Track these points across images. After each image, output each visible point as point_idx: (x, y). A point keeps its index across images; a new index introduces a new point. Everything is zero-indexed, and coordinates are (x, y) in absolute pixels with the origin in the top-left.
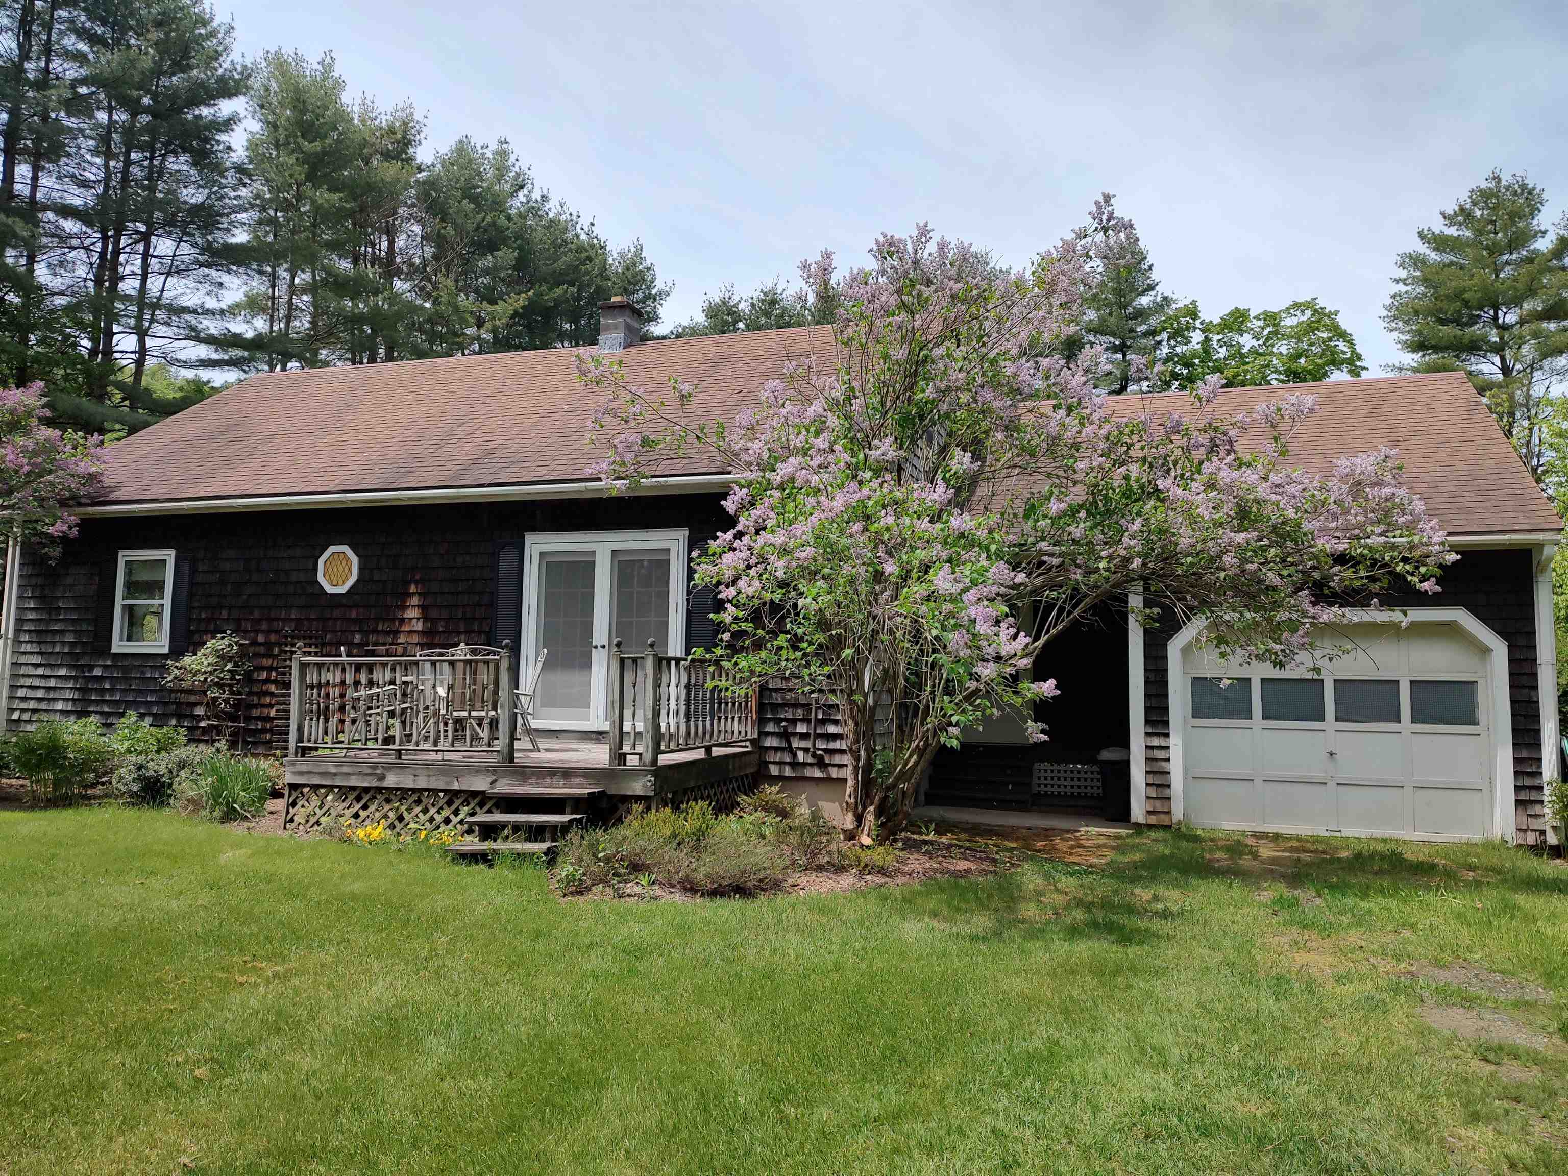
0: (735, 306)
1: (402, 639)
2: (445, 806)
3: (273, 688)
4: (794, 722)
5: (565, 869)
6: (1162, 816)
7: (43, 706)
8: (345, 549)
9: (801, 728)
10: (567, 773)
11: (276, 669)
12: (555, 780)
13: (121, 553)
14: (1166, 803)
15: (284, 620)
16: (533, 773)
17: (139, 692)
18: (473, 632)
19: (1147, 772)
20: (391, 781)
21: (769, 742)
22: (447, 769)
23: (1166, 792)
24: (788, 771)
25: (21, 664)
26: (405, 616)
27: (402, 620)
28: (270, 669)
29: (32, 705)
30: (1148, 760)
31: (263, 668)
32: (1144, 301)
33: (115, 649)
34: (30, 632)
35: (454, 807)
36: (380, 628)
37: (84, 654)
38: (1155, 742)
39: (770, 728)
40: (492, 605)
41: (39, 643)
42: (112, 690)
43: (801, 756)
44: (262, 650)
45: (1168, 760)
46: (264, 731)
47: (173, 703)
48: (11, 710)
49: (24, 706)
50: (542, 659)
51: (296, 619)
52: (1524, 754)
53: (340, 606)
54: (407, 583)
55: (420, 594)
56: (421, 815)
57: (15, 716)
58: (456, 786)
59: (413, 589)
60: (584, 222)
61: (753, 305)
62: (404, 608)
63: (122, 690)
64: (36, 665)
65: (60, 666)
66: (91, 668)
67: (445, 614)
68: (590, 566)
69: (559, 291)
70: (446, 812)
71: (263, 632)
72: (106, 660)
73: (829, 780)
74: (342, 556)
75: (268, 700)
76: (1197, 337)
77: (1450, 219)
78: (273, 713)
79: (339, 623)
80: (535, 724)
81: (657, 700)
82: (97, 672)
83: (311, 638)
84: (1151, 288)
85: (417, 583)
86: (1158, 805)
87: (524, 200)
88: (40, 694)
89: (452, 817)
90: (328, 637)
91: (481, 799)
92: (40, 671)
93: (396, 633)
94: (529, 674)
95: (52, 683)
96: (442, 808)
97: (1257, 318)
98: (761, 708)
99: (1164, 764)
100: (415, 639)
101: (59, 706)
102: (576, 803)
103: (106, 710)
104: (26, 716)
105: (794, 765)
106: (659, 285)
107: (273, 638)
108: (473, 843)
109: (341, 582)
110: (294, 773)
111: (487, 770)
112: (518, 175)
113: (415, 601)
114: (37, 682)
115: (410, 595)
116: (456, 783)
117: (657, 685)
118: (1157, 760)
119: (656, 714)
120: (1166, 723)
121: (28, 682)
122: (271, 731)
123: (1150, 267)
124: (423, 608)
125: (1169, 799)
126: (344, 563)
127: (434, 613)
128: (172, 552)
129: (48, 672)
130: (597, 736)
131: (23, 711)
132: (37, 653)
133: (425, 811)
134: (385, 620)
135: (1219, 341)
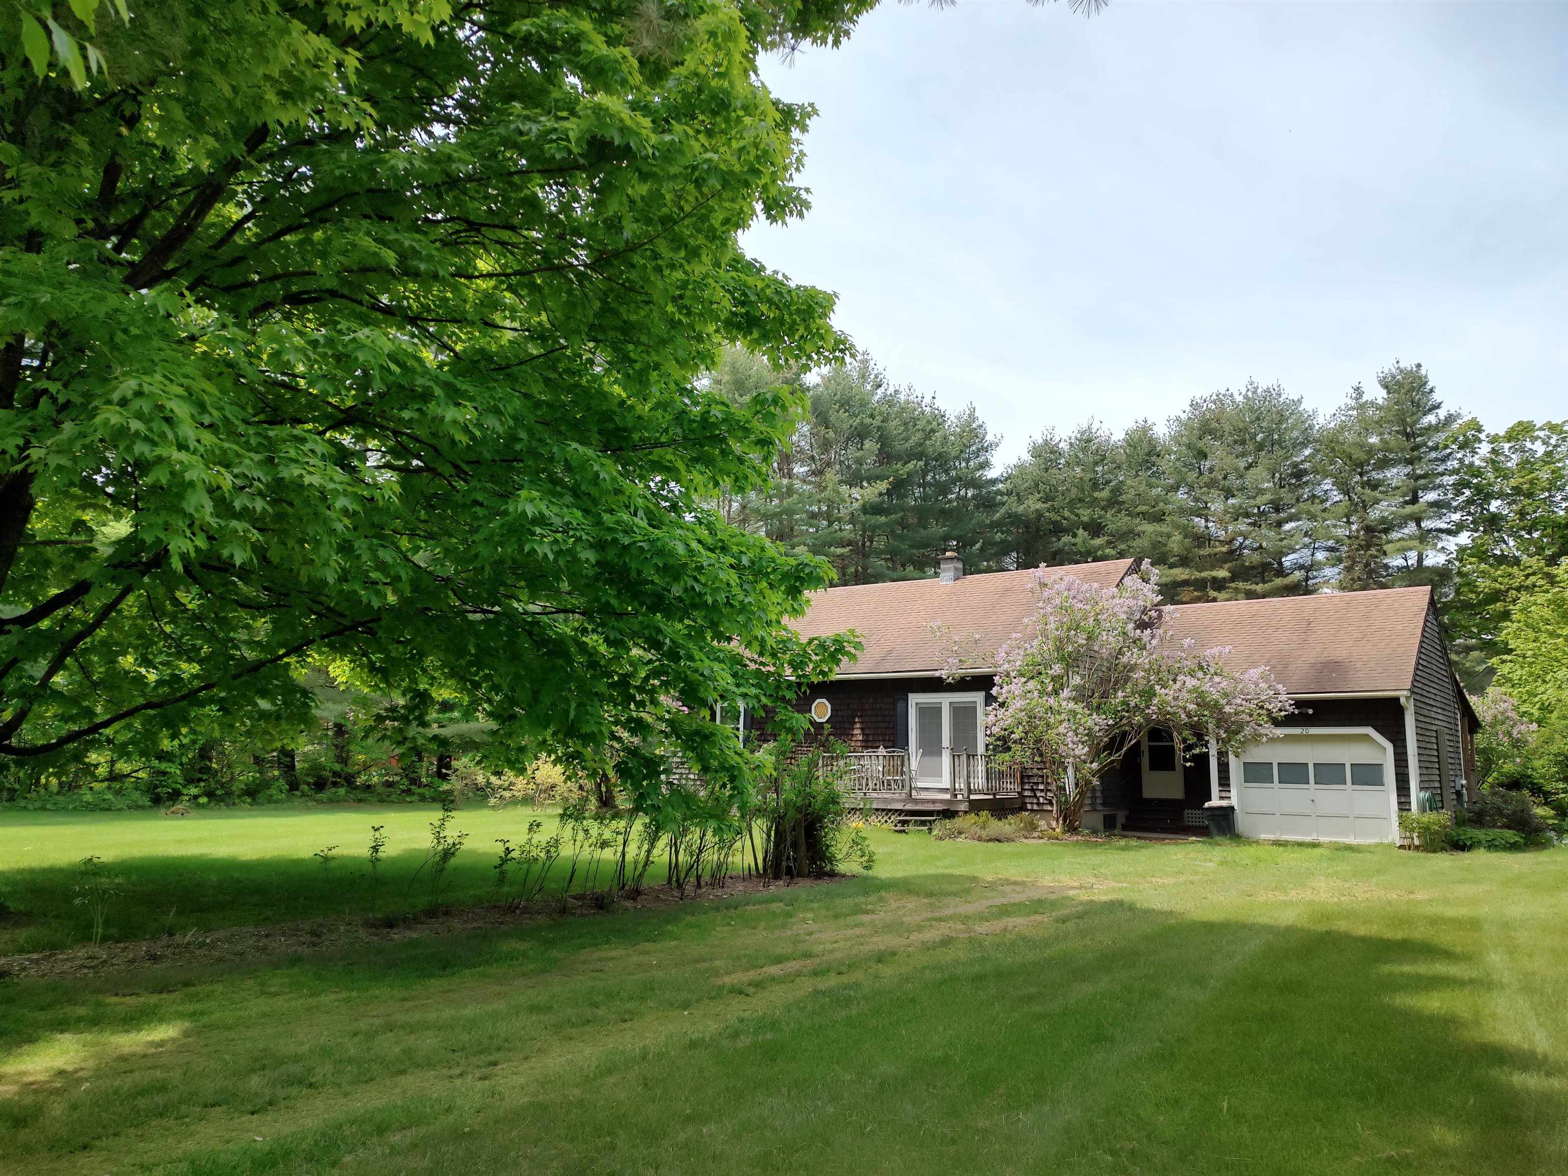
0: (1057, 445)
1: (853, 744)
4: (1037, 783)
5: (935, 832)
8: (824, 700)
9: (1041, 787)
10: (934, 802)
12: (929, 804)
16: (920, 802)
18: (886, 741)
20: (862, 805)
21: (1026, 793)
22: (885, 800)
24: (1035, 807)
26: (854, 733)
27: (853, 735)
32: (1431, 419)
35: (888, 816)
36: (842, 738)
38: (1224, 794)
39: (1026, 787)
40: (894, 727)
43: (1041, 800)
50: (920, 754)
52: (1403, 800)
53: (823, 727)
54: (854, 718)
55: (860, 722)
56: (875, 818)
59: (857, 720)
60: (927, 400)
61: (1071, 444)
62: (853, 729)
67: (872, 732)
68: (939, 710)
69: (910, 466)
70: (885, 818)
74: (823, 704)
76: (1484, 449)
80: (920, 785)
81: (968, 772)
84: (1438, 406)
85: (858, 717)
91: (900, 812)
93: (850, 741)
94: (914, 763)
97: (1541, 429)
98: (1022, 777)
100: (859, 744)
102: (938, 813)
105: (1038, 804)
106: (989, 438)
108: (899, 828)
109: (823, 716)
111: (902, 801)
112: (876, 376)
113: (858, 725)
115: (855, 723)
116: (890, 806)
117: (968, 765)
119: (968, 777)
120: (1229, 785)
123: (1432, 391)
124: (862, 729)
126: (824, 707)
127: (867, 732)
130: (945, 790)
133: (877, 817)
134: (844, 735)
135: (1510, 448)
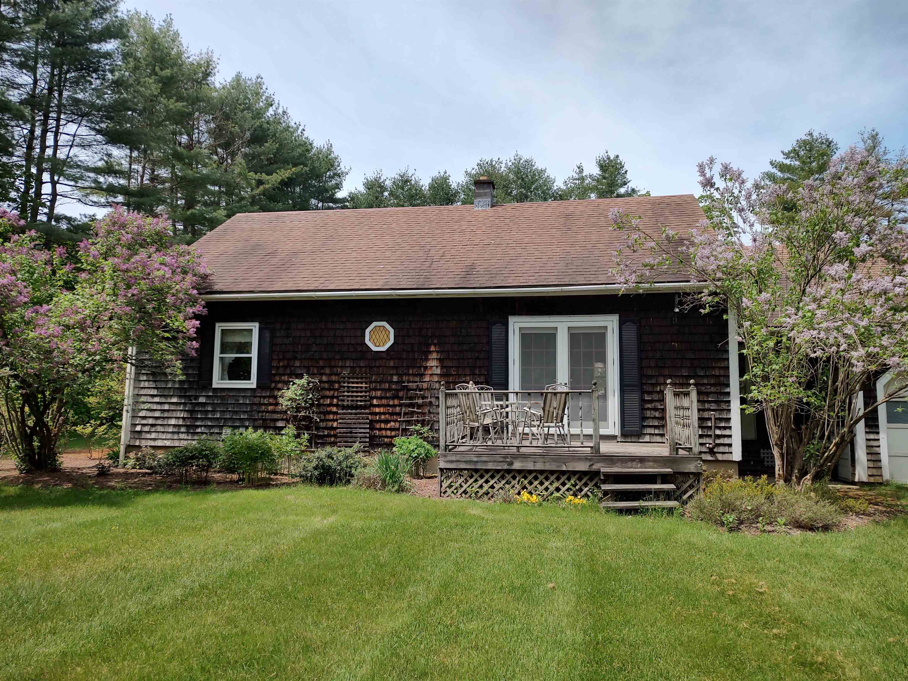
1: (427, 379)
2: (555, 481)
3: (334, 409)
6: (877, 477)
7: (159, 422)
8: (385, 324)
11: (337, 397)
12: (634, 463)
13: (217, 325)
14: (879, 470)
15: (342, 367)
16: (619, 460)
17: (236, 412)
18: (476, 374)
19: (868, 454)
20: (517, 465)
22: (557, 458)
23: (879, 464)
25: (141, 395)
26: (428, 365)
27: (426, 368)
28: (332, 397)
29: (150, 421)
30: (868, 447)
31: (327, 397)
33: (214, 386)
34: (147, 374)
35: (561, 481)
36: (411, 372)
37: (190, 389)
38: (872, 436)
40: (489, 358)
41: (155, 381)
42: (214, 411)
44: (326, 386)
45: (879, 446)
46: (329, 436)
47: (260, 419)
48: (135, 425)
49: (144, 422)
51: (351, 367)
53: (382, 358)
54: (429, 345)
55: (437, 352)
56: (538, 486)
57: (138, 428)
58: (564, 468)
59: (433, 348)
62: (427, 360)
63: (221, 411)
64: (153, 396)
65: (171, 396)
66: (197, 397)
67: (456, 363)
68: (553, 337)
70: (556, 485)
71: (326, 374)
72: (208, 393)
73: (717, 461)
74: (382, 328)
75: (331, 417)
77: (787, 155)
78: (335, 425)
79: (381, 369)
82: (202, 400)
83: (362, 378)
85: (435, 345)
86: (875, 472)
87: (273, 113)
88: (157, 414)
89: (561, 487)
90: (373, 377)
91: (580, 475)
92: (157, 399)
93: (422, 375)
95: (166, 407)
96: (553, 482)
99: (877, 449)
100: (436, 379)
101: (173, 422)
103: (210, 424)
104: (146, 429)
107: (334, 378)
109: (382, 344)
110: (447, 462)
111: (586, 458)
112: (268, 98)
113: (434, 355)
114: (155, 407)
115: (431, 352)
116: (564, 466)
118: (872, 446)
120: (877, 426)
121: (147, 406)
122: (335, 436)
124: (440, 360)
125: (881, 468)
126: (383, 332)
127: (449, 363)
128: (257, 325)
129: (163, 400)
131: (144, 425)
132: (154, 388)
133: (541, 483)
134: (413, 367)
